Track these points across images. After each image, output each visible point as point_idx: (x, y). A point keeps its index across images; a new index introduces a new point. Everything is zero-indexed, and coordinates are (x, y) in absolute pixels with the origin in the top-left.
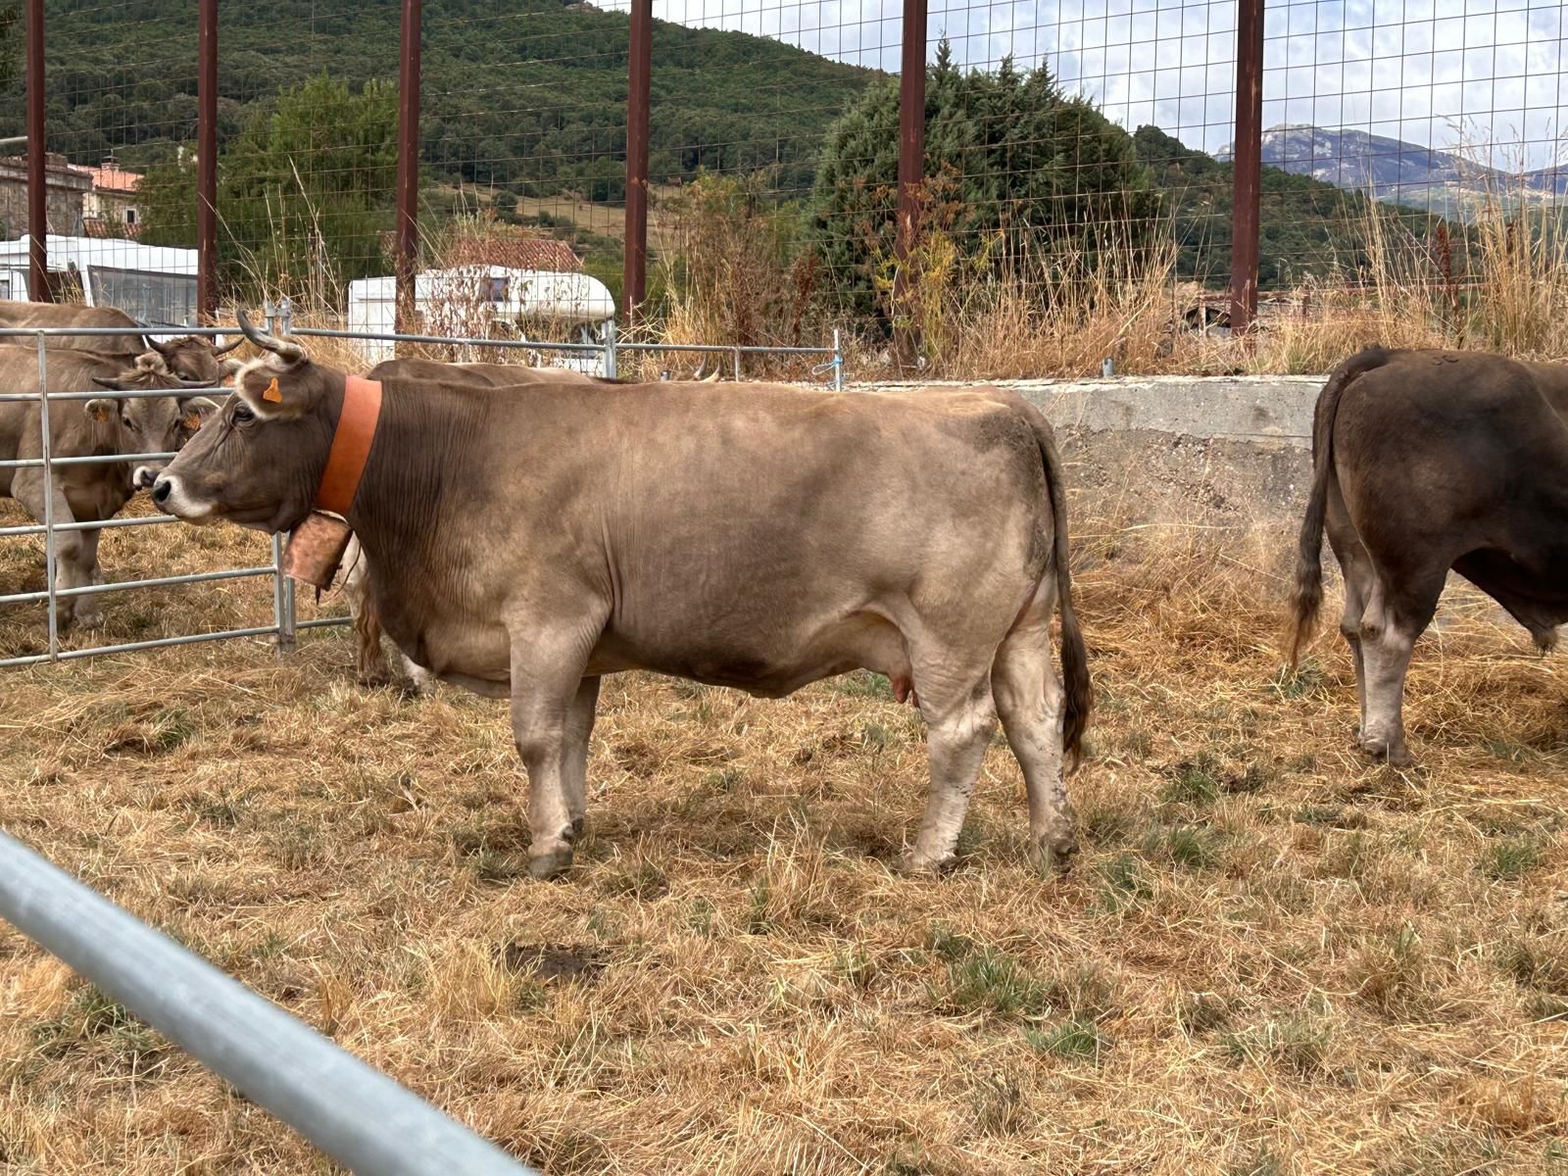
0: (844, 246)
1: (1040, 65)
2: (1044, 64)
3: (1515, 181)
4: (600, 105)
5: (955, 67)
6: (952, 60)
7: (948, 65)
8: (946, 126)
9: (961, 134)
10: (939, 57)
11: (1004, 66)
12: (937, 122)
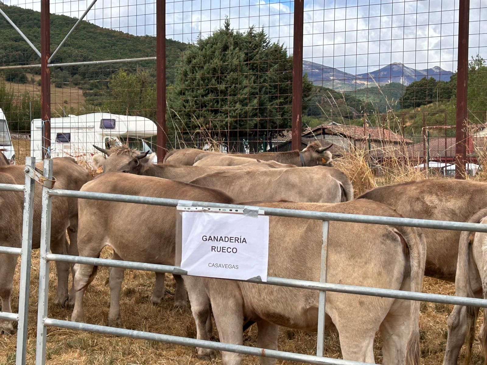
0: (194, 103)
1: (261, 30)
2: (263, 30)
3: (356, 78)
4: (10, 43)
5: (232, 30)
6: (231, 27)
7: (229, 30)
8: (232, 53)
9: (239, 57)
10: (225, 27)
11: (251, 30)
12: (228, 52)
